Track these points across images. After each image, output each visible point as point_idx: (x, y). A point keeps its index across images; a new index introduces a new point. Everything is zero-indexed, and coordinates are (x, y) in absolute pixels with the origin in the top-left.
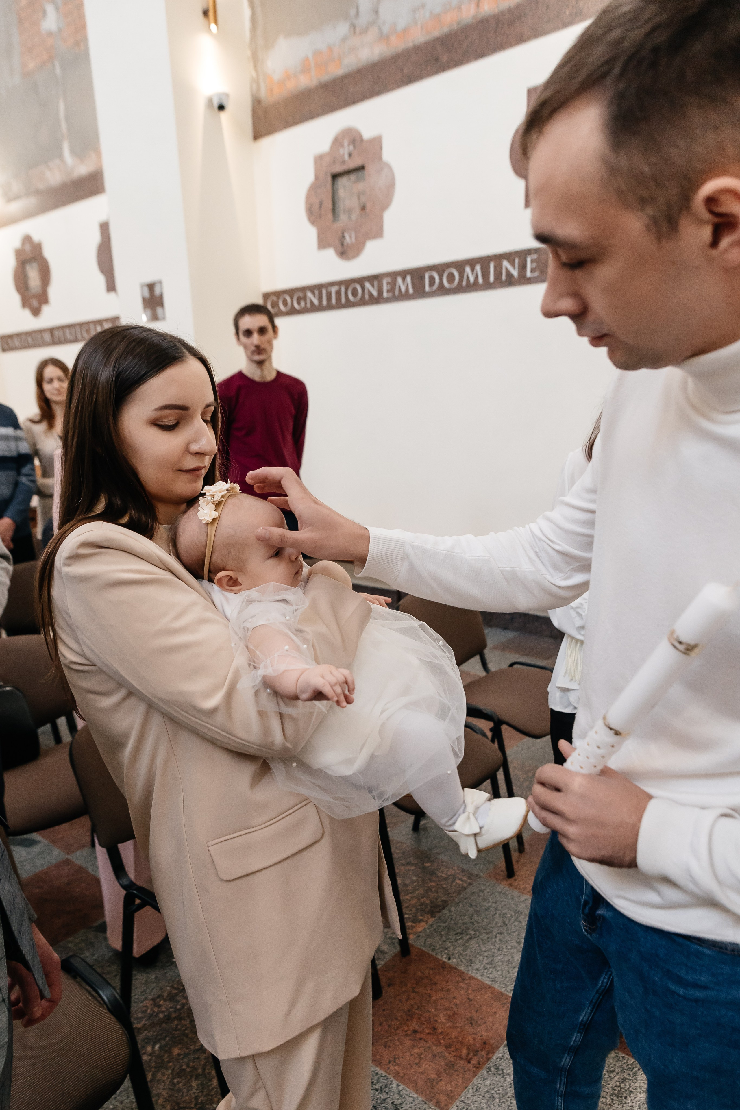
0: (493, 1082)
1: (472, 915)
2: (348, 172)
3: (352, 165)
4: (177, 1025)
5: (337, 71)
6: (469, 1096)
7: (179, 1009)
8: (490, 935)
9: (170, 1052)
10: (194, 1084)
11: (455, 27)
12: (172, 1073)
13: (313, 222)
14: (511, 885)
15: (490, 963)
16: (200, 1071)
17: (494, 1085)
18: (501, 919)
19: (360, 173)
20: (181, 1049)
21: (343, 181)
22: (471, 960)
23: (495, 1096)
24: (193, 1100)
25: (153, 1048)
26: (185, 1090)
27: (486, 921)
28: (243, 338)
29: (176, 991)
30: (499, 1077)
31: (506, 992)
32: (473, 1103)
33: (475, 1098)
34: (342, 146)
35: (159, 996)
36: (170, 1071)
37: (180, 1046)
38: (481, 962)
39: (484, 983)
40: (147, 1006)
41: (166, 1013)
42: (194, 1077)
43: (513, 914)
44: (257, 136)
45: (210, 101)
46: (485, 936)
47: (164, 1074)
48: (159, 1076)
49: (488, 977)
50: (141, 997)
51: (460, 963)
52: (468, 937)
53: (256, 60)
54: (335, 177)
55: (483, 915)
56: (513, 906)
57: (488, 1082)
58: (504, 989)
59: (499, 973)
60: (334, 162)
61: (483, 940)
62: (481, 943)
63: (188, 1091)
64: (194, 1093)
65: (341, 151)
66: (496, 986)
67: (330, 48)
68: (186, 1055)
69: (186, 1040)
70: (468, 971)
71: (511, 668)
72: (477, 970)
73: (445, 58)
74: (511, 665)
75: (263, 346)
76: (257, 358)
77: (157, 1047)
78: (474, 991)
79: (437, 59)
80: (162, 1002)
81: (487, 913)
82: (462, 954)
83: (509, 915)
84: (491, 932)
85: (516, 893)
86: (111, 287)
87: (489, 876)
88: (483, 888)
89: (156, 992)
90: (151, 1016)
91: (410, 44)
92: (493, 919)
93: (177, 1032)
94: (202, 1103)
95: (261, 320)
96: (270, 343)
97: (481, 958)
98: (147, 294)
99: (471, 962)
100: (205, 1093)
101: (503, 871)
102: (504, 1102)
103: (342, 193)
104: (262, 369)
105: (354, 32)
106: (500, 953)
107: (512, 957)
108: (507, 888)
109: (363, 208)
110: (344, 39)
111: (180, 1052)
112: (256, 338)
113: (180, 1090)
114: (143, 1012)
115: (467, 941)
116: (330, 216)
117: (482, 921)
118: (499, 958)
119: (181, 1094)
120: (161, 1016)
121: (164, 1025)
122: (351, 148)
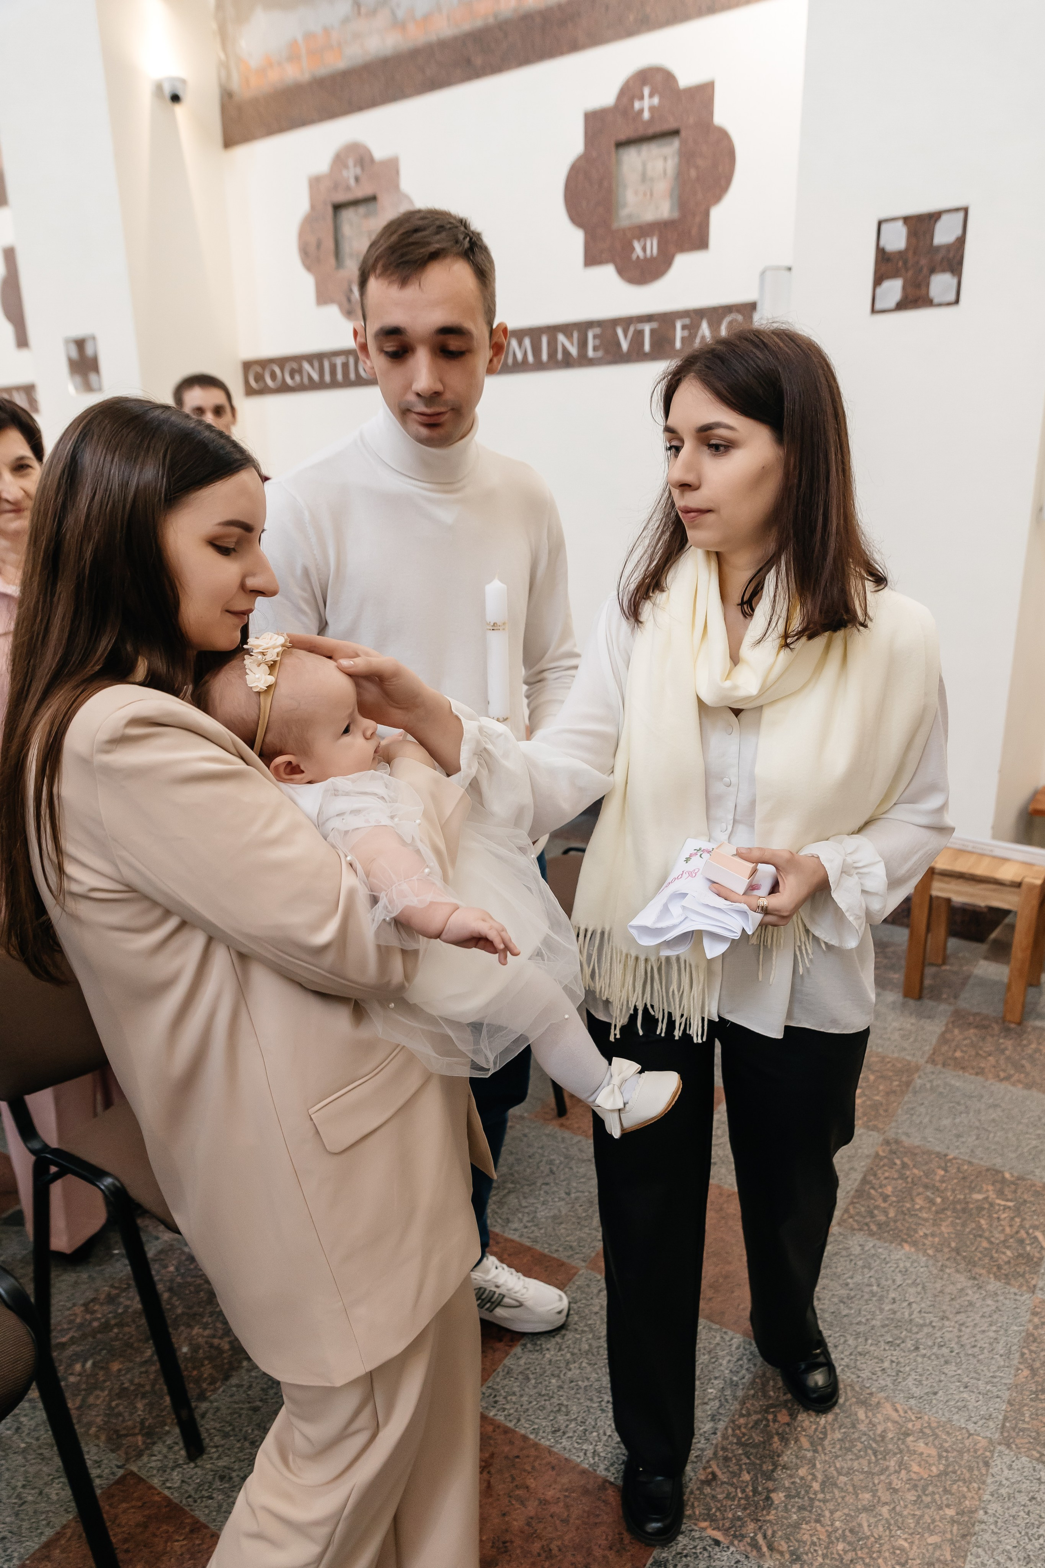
0: (530, 1361)
1: (513, 1164)
2: (356, 203)
3: (359, 193)
4: (117, 1334)
5: (336, 63)
6: (498, 1380)
7: (121, 1314)
8: (533, 1187)
9: (106, 1369)
10: (140, 1405)
11: (491, 20)
12: (109, 1395)
13: (308, 268)
14: (562, 1125)
15: (532, 1221)
16: (148, 1388)
17: (530, 1363)
18: (548, 1167)
19: (371, 206)
20: (122, 1363)
21: (348, 216)
22: (508, 1219)
23: (531, 1376)
24: (138, 1425)
25: (83, 1366)
26: (126, 1414)
27: (528, 1170)
29: (117, 1292)
30: (536, 1354)
31: (549, 1254)
32: (503, 1387)
33: (506, 1382)
34: (346, 166)
35: (94, 1300)
36: (106, 1392)
37: (121, 1359)
38: (521, 1220)
39: (521, 1245)
40: (75, 1315)
41: (103, 1320)
42: (139, 1396)
43: (562, 1159)
44: (229, 142)
45: (159, 88)
46: (526, 1189)
47: (97, 1397)
48: (91, 1400)
49: (529, 1238)
50: (67, 1304)
51: (495, 1224)
52: (506, 1191)
53: (224, 37)
54: (338, 208)
55: (525, 1164)
56: (564, 1150)
57: (522, 1362)
58: (546, 1250)
59: (542, 1231)
60: (336, 187)
61: (524, 1193)
62: (521, 1198)
63: (131, 1414)
64: (139, 1415)
65: (345, 173)
66: (538, 1247)
67: (326, 31)
68: (129, 1370)
69: (129, 1351)
70: (504, 1232)
71: (566, 856)
72: (515, 1230)
73: (478, 61)
74: (566, 852)
77: (89, 1364)
78: (509, 1255)
79: (469, 61)
80: (97, 1307)
81: (531, 1161)
82: (496, 1213)
83: (558, 1162)
84: (534, 1183)
85: (567, 1134)
86: (22, 341)
87: (536, 1116)
88: (527, 1131)
89: (90, 1295)
90: (81, 1326)
91: (433, 37)
92: (538, 1167)
93: (117, 1343)
94: (149, 1426)
95: (214, 397)
97: (520, 1215)
98: (74, 354)
99: (508, 1221)
100: (154, 1414)
101: (553, 1109)
102: (541, 1383)
103: (347, 230)
105: (359, 13)
106: (544, 1207)
107: (560, 1211)
108: (557, 1129)
110: (346, 21)
111: (120, 1366)
113: (120, 1414)
114: (70, 1322)
115: (505, 1196)
116: (332, 261)
117: (525, 1170)
118: (542, 1213)
119: (121, 1418)
120: (95, 1324)
121: (99, 1336)
122: (358, 171)
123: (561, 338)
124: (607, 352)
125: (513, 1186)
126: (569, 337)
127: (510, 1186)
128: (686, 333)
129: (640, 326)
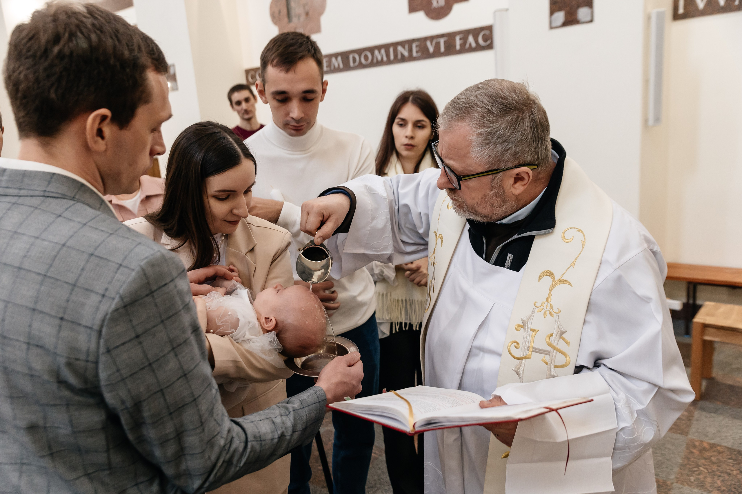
13: (275, 24)
28: (236, 107)
75: (249, 109)
76: (246, 117)
95: (245, 94)
96: (253, 106)
103: (293, 4)
104: (250, 124)
109: (307, 14)
112: (244, 105)
116: (286, 19)
123: (400, 48)
124: (423, 53)
125: (380, 486)
126: (404, 47)
127: (378, 486)
128: (462, 41)
129: (438, 40)
